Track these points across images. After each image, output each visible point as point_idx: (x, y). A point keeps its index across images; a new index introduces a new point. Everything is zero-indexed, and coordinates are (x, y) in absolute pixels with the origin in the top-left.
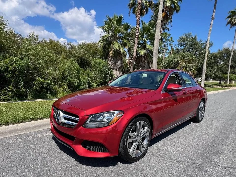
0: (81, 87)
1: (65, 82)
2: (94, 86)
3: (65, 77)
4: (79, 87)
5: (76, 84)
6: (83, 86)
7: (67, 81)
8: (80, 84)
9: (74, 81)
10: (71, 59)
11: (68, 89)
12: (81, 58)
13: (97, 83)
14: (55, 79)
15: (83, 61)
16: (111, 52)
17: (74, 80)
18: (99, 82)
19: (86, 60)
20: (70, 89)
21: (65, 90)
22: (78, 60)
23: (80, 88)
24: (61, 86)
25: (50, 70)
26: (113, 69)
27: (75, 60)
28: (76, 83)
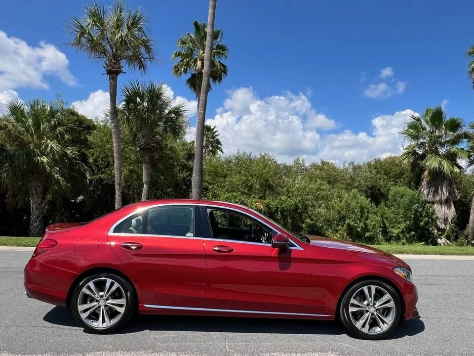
0: (367, 234)
1: (342, 226)
2: (393, 233)
3: (342, 219)
4: (364, 234)
5: (359, 229)
6: (370, 232)
7: (345, 224)
8: (366, 229)
9: (356, 225)
10: (355, 191)
11: (347, 236)
12: (372, 188)
13: (399, 228)
14: (328, 221)
15: (376, 192)
16: (426, 173)
17: (356, 223)
18: (403, 226)
19: (379, 190)
20: (349, 236)
21: (343, 237)
22: (366, 192)
23: (366, 236)
24: (337, 231)
25: (320, 210)
26: (433, 203)
27: (360, 191)
28: (359, 227)
